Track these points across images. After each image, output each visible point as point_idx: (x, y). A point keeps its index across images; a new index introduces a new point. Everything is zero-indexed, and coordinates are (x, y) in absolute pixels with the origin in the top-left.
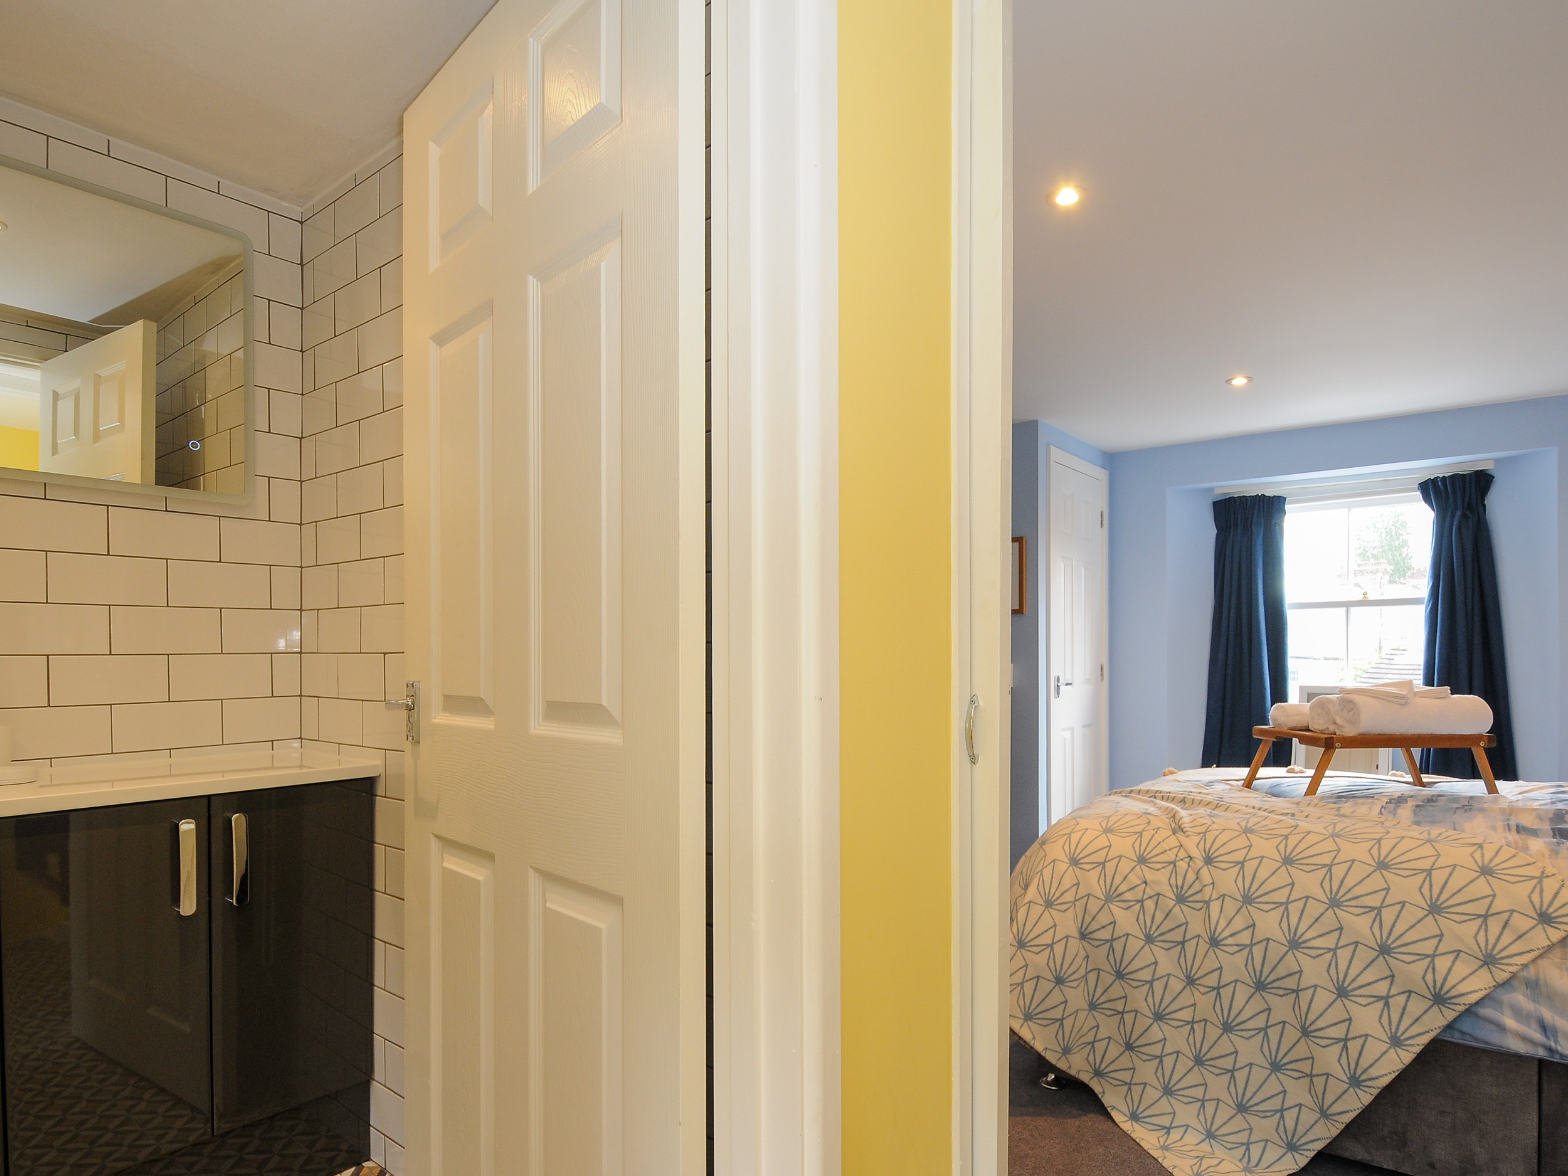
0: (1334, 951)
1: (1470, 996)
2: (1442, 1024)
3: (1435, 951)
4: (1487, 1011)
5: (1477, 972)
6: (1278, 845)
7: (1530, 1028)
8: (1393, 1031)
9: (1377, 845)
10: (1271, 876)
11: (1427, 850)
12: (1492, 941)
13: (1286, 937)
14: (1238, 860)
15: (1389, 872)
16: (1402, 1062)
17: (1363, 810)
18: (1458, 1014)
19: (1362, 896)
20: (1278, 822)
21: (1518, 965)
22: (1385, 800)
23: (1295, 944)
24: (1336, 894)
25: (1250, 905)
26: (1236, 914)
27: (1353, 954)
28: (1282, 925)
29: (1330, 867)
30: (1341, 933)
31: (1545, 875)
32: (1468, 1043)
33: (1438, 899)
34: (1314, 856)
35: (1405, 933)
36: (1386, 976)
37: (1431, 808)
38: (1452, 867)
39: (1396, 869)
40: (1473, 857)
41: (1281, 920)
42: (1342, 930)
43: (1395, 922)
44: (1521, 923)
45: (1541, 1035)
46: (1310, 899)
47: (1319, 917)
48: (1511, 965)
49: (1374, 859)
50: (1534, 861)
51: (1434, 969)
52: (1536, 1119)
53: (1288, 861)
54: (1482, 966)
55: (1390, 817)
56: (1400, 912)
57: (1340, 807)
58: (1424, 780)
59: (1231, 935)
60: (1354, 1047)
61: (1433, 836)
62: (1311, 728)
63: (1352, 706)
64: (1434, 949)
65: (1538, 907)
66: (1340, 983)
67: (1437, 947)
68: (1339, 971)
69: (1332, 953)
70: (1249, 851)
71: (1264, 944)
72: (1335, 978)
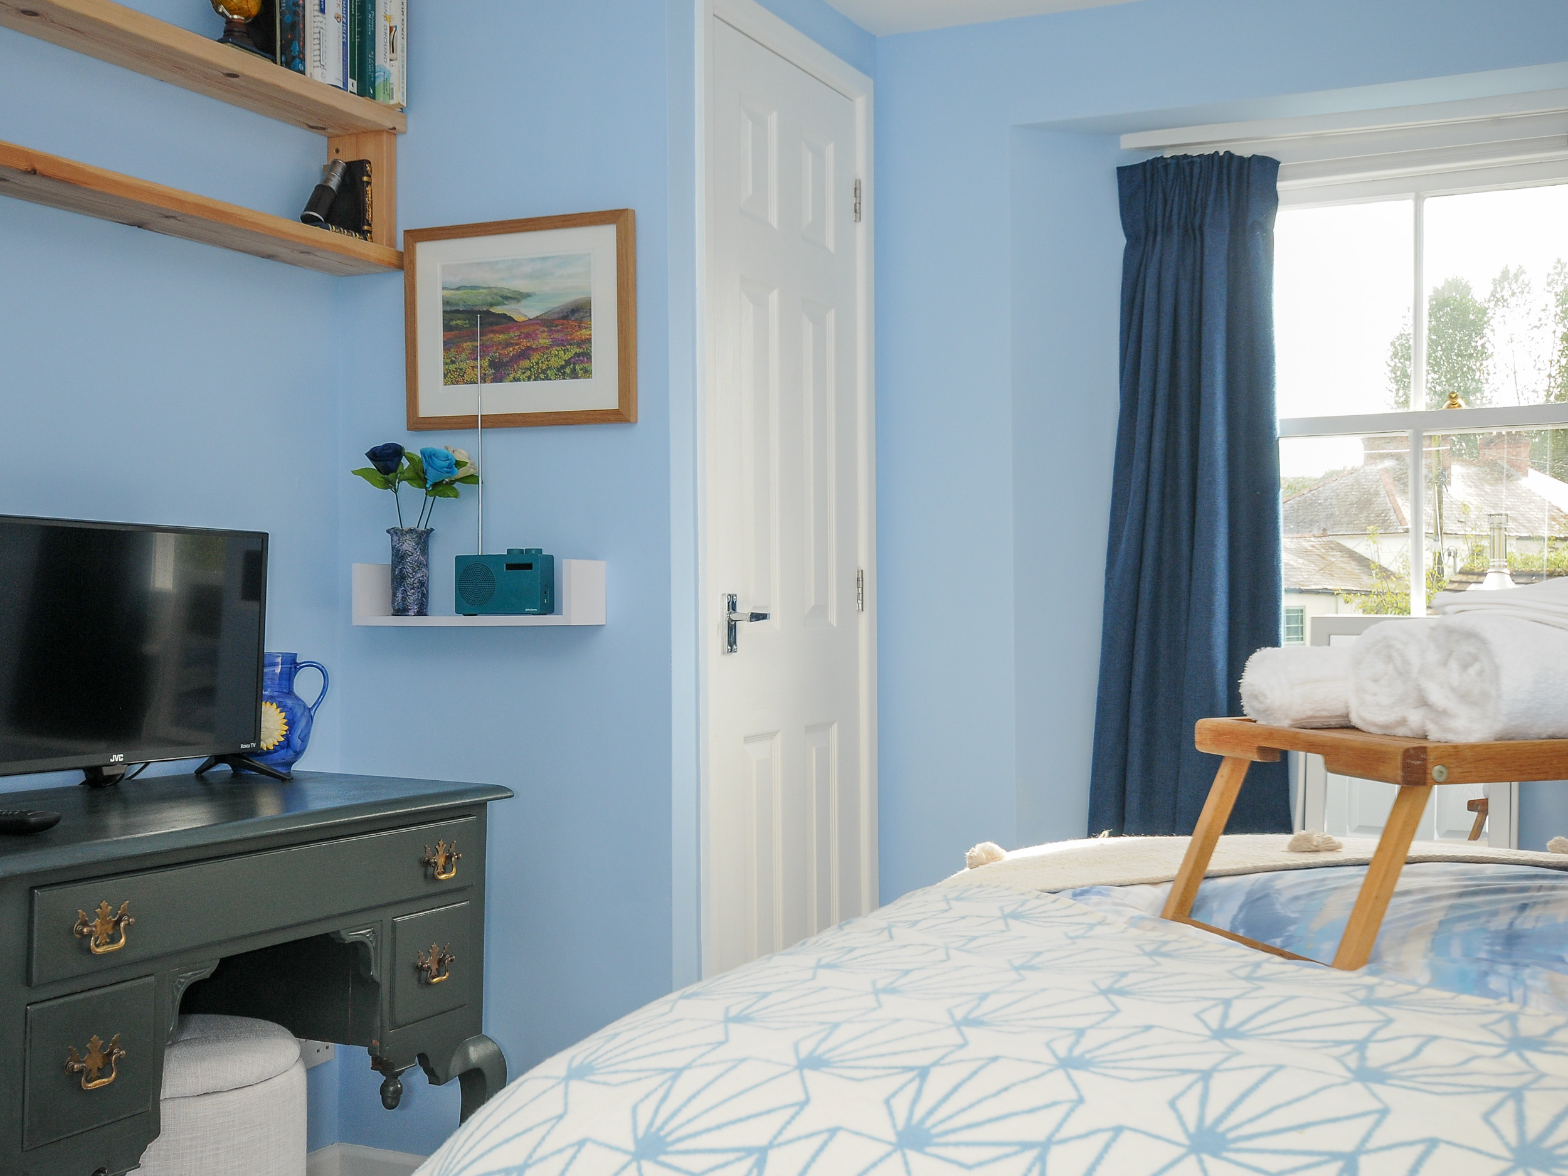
62: (1355, 720)
63: (1474, 650)
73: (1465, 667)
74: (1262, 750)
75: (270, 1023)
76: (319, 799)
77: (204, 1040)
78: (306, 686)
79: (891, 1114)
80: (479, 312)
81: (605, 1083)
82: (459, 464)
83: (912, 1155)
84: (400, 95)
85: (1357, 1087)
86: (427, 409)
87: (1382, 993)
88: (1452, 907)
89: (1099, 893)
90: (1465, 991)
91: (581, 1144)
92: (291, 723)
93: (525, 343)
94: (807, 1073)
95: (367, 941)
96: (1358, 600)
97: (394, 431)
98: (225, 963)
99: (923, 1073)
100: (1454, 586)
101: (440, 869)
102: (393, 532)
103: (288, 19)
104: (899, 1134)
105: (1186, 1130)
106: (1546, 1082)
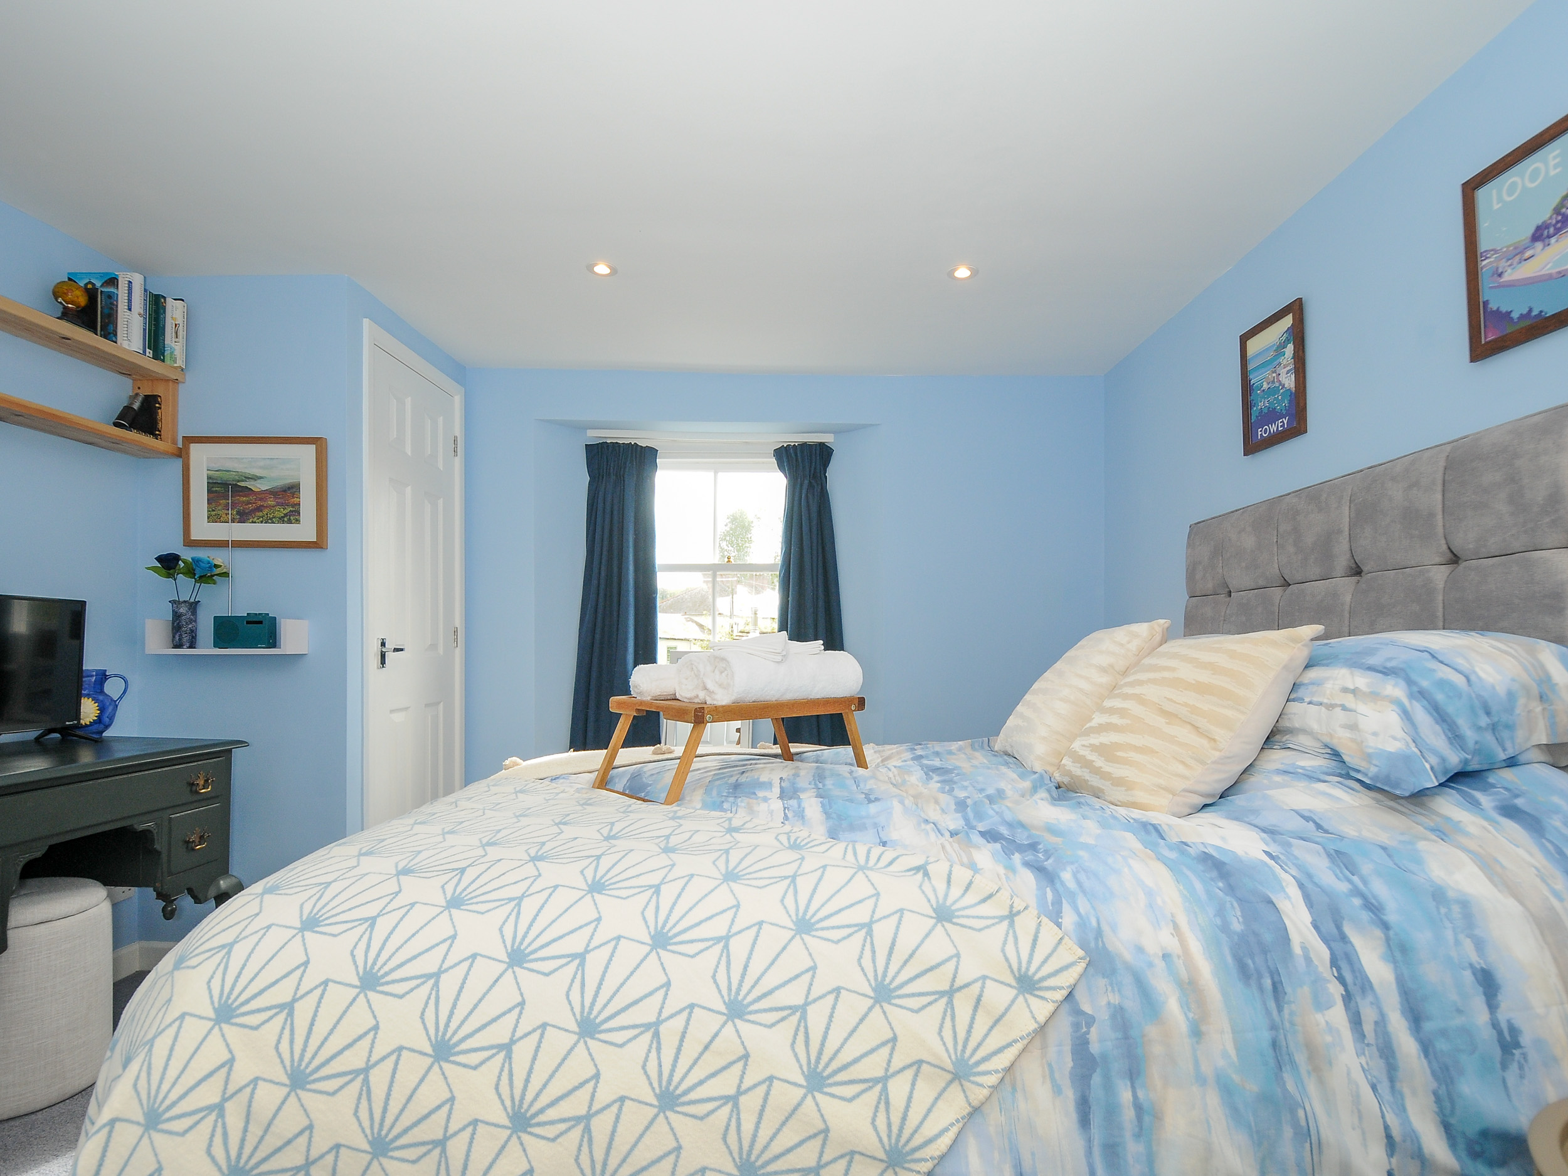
0: (734, 1099)
1: (939, 1140)
3: (887, 1070)
5: (946, 1094)
6: (644, 909)
9: (792, 886)
10: (632, 973)
11: (862, 887)
12: (962, 1033)
13: (653, 1089)
14: (574, 952)
15: (814, 936)
19: (777, 988)
21: (999, 1072)
23: (669, 1099)
24: (738, 993)
25: (592, 1037)
26: (564, 1060)
27: (765, 1101)
28: (647, 1069)
29: (726, 940)
30: (746, 1065)
31: (1015, 911)
33: (885, 975)
34: (701, 922)
35: (842, 1046)
36: (816, 1130)
38: (899, 914)
39: (822, 929)
40: (922, 893)
41: (647, 1057)
42: (747, 1060)
43: (828, 1028)
44: (999, 996)
46: (696, 1010)
47: (711, 1042)
48: (989, 1072)
49: (790, 916)
50: (997, 889)
51: (887, 1103)
53: (661, 939)
54: (951, 1082)
56: (834, 1008)
58: (793, 750)
59: (553, 1103)
61: (862, 859)
62: (678, 697)
63: (724, 666)
64: (885, 1065)
65: (1015, 966)
66: (744, 1156)
67: (889, 1061)
68: (743, 1135)
69: (730, 1105)
70: (595, 930)
71: (615, 1109)
72: (735, 1148)
73: (721, 673)
74: (638, 710)
75: (87, 880)
76: (121, 752)
77: (41, 892)
78: (112, 688)
79: (444, 892)
80: (230, 484)
81: (285, 894)
82: (216, 566)
83: (453, 911)
84: (181, 362)
85: (664, 855)
86: (195, 536)
87: (679, 814)
88: (715, 774)
89: (564, 778)
90: (714, 810)
91: (269, 927)
92: (102, 709)
93: (260, 503)
94: (401, 877)
95: (152, 829)
96: (699, 643)
97: (174, 546)
98: (51, 847)
99: (463, 871)
100: (737, 638)
101: (201, 787)
102: (173, 602)
103: (106, 311)
104: (447, 902)
105: (587, 883)
106: (739, 845)
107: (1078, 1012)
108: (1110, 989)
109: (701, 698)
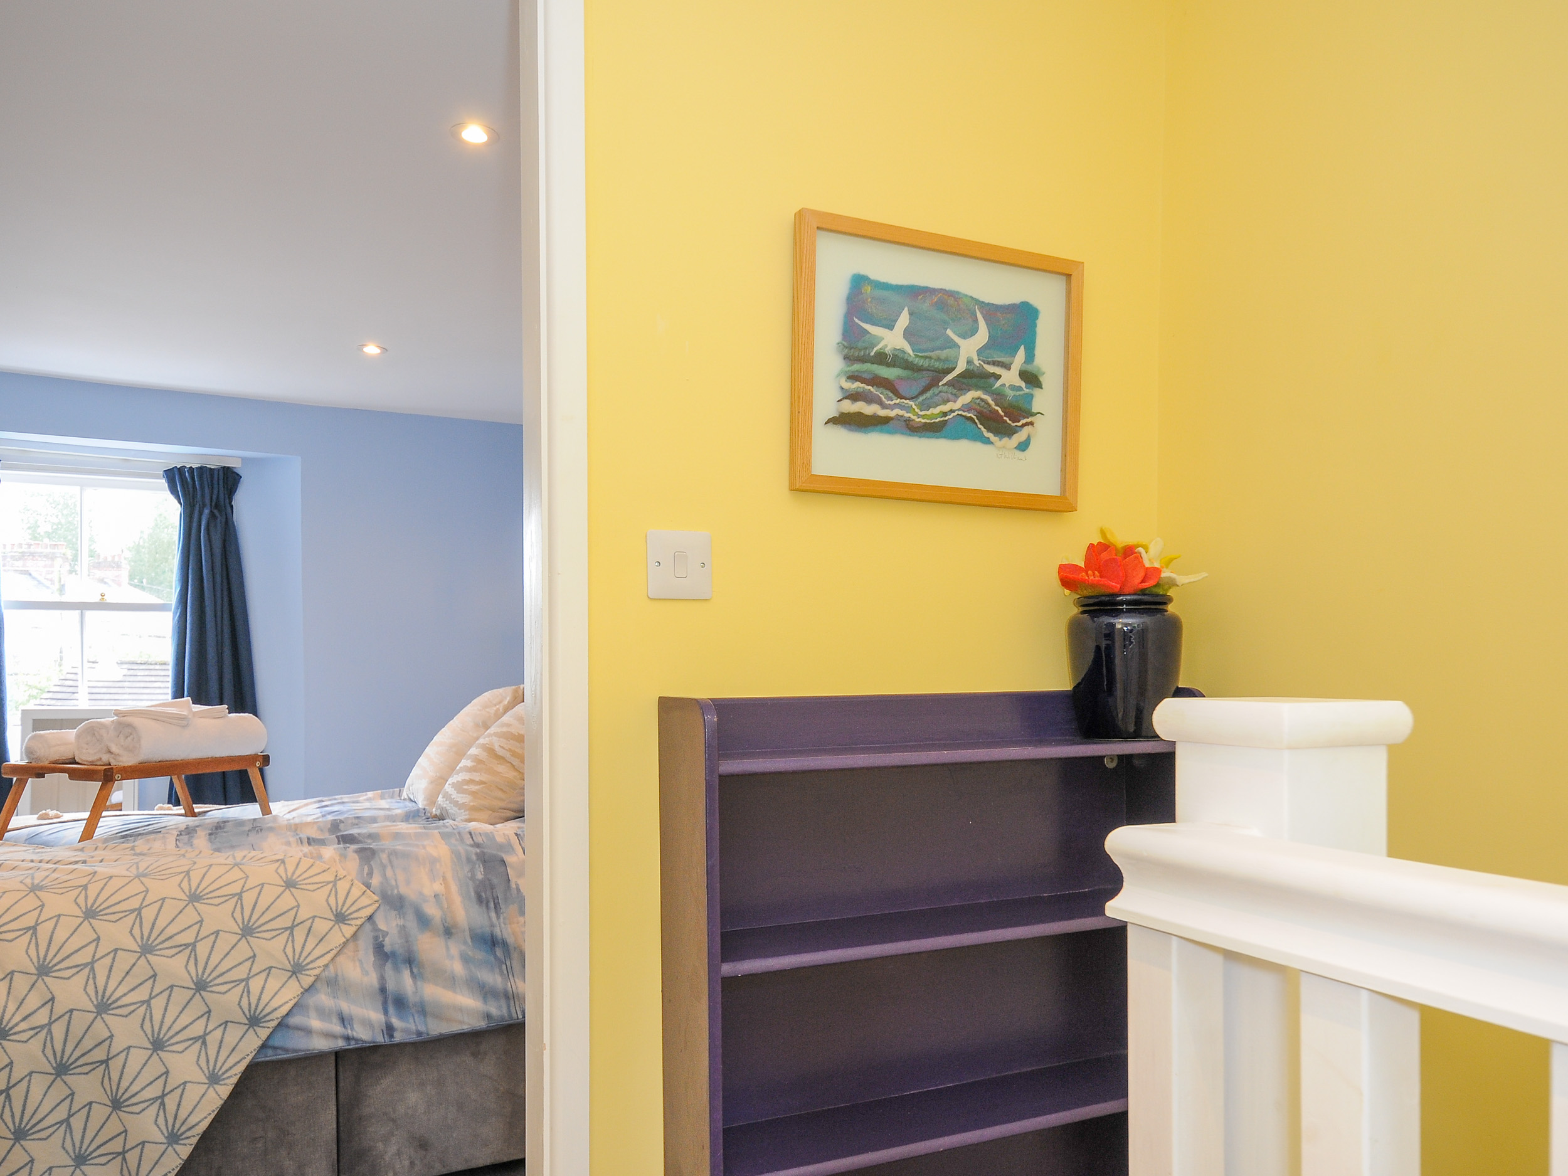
0: (147, 1002)
1: (281, 1009)
2: (257, 1046)
3: (249, 974)
4: (294, 1020)
5: (287, 984)
6: (77, 898)
7: (331, 1023)
8: (211, 1068)
9: (186, 877)
10: (72, 935)
11: (236, 874)
12: (298, 949)
13: (92, 1002)
14: (28, 926)
15: (201, 903)
16: (221, 1098)
17: (157, 845)
18: (271, 1030)
19: (175, 935)
20: (72, 872)
21: (320, 967)
22: (175, 833)
23: (103, 1007)
24: (148, 940)
25: (47, 976)
26: (29, 991)
27: (168, 1000)
28: (87, 990)
29: (139, 911)
30: (155, 980)
31: (338, 878)
32: (280, 1057)
33: (249, 921)
34: (120, 902)
35: (219, 963)
36: (202, 1013)
37: (224, 834)
38: (260, 886)
39: (207, 899)
40: (278, 873)
41: (87, 983)
42: (155, 977)
43: (210, 954)
44: (321, 926)
45: (340, 1027)
46: (119, 952)
47: (130, 969)
48: (315, 968)
49: (185, 893)
50: (327, 867)
51: (249, 992)
52: (335, 1113)
53: (90, 914)
54: (290, 977)
55: (190, 849)
56: (214, 942)
57: (134, 846)
58: (195, 810)
59: (24, 1019)
60: (171, 1103)
61: (238, 860)
62: (77, 760)
63: (130, 731)
64: (248, 971)
65: (334, 909)
66: (156, 1036)
67: (250, 969)
68: (154, 1023)
69: (145, 1006)
70: (41, 912)
71: (66, 1017)
72: (149, 1032)
73: (126, 737)
107: (376, 929)
108: (398, 917)
109: (104, 760)
